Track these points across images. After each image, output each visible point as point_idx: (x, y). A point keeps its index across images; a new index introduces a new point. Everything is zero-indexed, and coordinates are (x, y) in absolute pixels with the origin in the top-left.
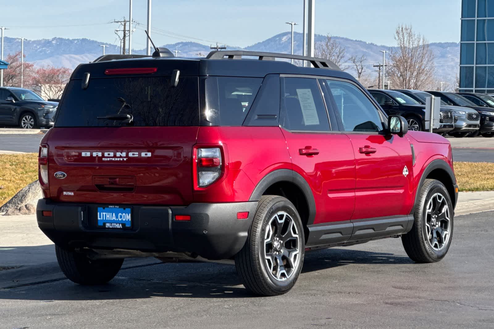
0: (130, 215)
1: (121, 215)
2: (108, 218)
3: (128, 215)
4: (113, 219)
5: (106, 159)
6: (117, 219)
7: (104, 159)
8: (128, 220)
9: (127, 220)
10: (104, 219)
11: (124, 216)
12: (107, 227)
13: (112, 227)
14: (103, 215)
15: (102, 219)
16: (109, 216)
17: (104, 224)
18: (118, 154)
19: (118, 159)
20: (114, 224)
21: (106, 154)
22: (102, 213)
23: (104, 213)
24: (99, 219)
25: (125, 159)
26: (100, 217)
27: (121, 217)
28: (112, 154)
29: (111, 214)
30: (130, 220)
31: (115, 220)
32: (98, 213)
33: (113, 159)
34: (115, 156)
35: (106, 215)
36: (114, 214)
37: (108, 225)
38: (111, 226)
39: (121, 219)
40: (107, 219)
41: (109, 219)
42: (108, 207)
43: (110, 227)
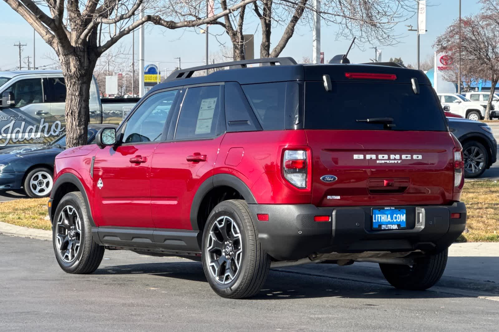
0: (405, 215)
1: (396, 216)
2: (383, 219)
3: (403, 216)
4: (388, 221)
5: (381, 162)
6: (392, 221)
7: (378, 162)
8: (403, 221)
9: (402, 221)
10: (379, 221)
11: (399, 217)
12: (382, 229)
13: (388, 228)
14: (378, 217)
15: (377, 221)
16: (384, 218)
17: (380, 226)
18: (392, 157)
19: (393, 162)
20: (390, 225)
21: (380, 157)
22: (377, 215)
23: (379, 216)
24: (374, 221)
25: (399, 162)
26: (375, 219)
27: (396, 218)
28: (386, 157)
29: (386, 215)
30: (404, 220)
31: (390, 221)
32: (374, 216)
33: (388, 162)
34: (389, 159)
35: (381, 217)
36: (389, 216)
37: (383, 227)
38: (387, 227)
39: (396, 220)
40: (382, 221)
41: (384, 221)
42: (384, 209)
43: (386, 228)
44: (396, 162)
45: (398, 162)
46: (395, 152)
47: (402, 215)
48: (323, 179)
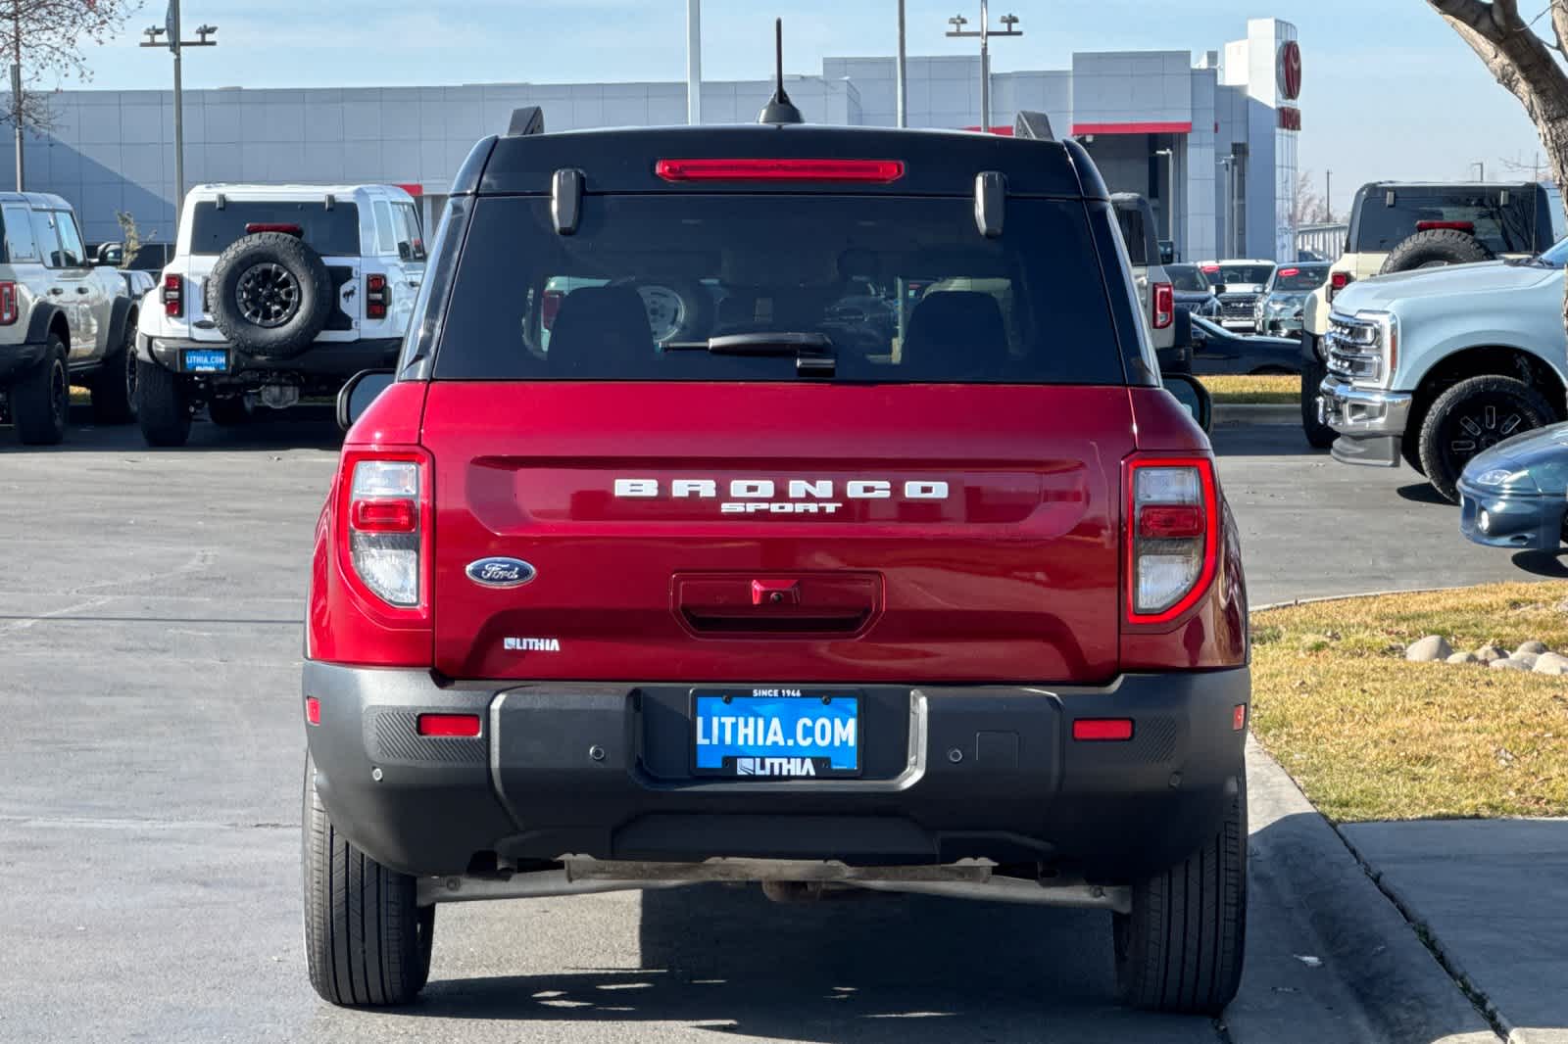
0: (852, 723)
1: (809, 723)
2: (746, 736)
3: (844, 725)
4: (769, 743)
5: (739, 508)
6: (791, 742)
7: (726, 508)
8: (844, 744)
9: (837, 743)
10: (728, 740)
11: (823, 726)
12: (740, 772)
13: (767, 772)
14: (722, 726)
15: (715, 741)
16: (750, 731)
17: (730, 762)
18: (797, 487)
19: (800, 508)
20: (776, 762)
21: (738, 487)
22: (715, 721)
23: (728, 721)
24: (701, 740)
25: (831, 508)
26: (708, 734)
27: (809, 732)
28: (766, 488)
29: (761, 722)
30: (852, 742)
31: (782, 743)
32: (700, 721)
33: (775, 508)
34: (781, 495)
35: (735, 726)
36: (775, 723)
37: (745, 766)
38: (763, 767)
39: (809, 740)
40: (741, 742)
41: (751, 742)
42: (749, 694)
43: (759, 772)
44: (813, 508)
45: (823, 509)
46: (810, 467)
47: (837, 722)
48: (477, 572)
